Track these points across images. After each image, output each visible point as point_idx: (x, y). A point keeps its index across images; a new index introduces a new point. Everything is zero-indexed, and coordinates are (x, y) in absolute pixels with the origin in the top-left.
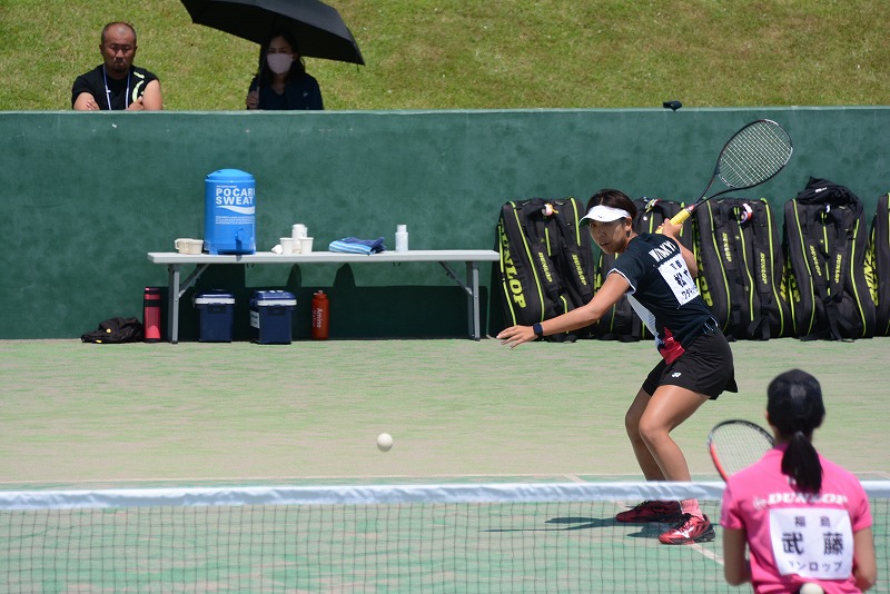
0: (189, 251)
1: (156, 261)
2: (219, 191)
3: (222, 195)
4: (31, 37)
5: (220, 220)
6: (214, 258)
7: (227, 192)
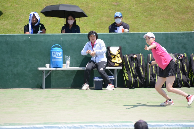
1: (39, 70)
2: (53, 53)
3: (53, 54)
4: (12, 16)
5: (53, 60)
7: (55, 53)
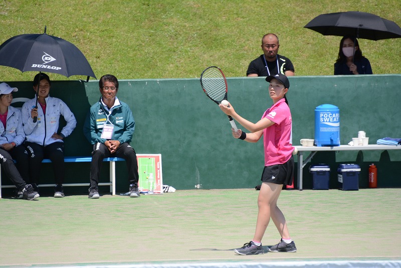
0: (307, 145)
2: (321, 115)
3: (323, 117)
4: (230, 42)
5: (322, 129)
6: (319, 148)
7: (326, 116)
